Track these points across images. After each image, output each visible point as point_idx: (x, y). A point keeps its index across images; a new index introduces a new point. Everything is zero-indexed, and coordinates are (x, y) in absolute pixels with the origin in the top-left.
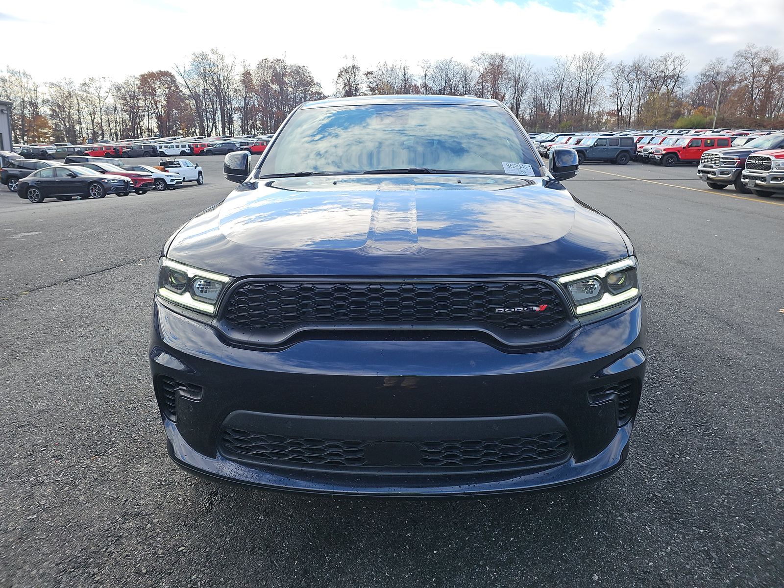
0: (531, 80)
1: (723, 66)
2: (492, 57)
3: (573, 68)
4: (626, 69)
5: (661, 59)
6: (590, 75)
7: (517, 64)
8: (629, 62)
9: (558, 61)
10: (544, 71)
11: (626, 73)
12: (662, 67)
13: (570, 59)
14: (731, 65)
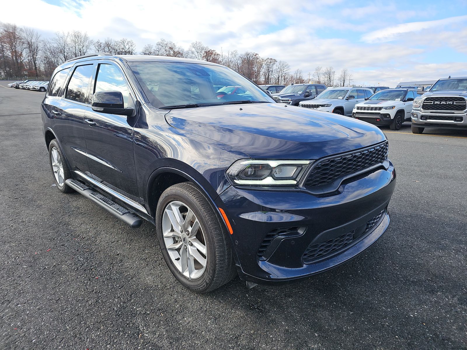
0: (41, 46)
1: (152, 49)
2: (5, 26)
3: (69, 41)
4: (102, 45)
5: (121, 41)
6: (81, 46)
7: (28, 33)
8: (103, 41)
9: (58, 34)
10: (49, 41)
11: (102, 47)
12: (122, 46)
13: (66, 35)
14: (155, 49)
